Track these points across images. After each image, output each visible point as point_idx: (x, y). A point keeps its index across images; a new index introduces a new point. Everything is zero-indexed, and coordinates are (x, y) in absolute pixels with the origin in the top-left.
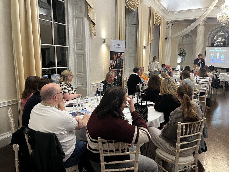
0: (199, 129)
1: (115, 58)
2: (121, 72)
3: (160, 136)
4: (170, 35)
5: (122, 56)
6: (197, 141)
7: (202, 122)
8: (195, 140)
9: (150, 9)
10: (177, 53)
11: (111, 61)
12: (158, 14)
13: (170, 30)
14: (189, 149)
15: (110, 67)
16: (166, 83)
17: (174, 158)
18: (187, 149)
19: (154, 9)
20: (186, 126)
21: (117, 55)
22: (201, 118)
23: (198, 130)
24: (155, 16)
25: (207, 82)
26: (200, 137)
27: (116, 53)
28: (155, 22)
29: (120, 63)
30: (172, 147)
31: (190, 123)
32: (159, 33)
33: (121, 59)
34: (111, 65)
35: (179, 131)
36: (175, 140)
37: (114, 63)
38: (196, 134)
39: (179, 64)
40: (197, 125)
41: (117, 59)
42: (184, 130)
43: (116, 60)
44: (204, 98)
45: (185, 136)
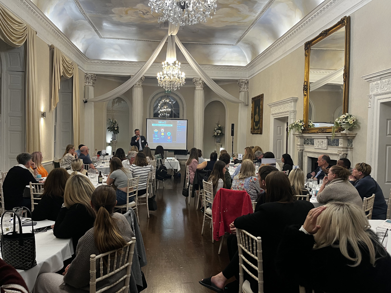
0: (126, 257)
3: (62, 287)
4: (91, 95)
6: (125, 279)
7: (131, 244)
8: (122, 279)
9: (52, 49)
10: (105, 125)
12: (67, 59)
13: (91, 89)
16: (74, 185)
19: (60, 49)
20: (105, 258)
22: (129, 239)
23: (126, 260)
24: (61, 62)
25: (147, 174)
26: (130, 270)
28: (63, 72)
31: (112, 252)
32: (70, 91)
35: (93, 272)
38: (121, 268)
39: (109, 144)
40: (123, 252)
42: (102, 267)
44: (145, 198)
45: (104, 277)
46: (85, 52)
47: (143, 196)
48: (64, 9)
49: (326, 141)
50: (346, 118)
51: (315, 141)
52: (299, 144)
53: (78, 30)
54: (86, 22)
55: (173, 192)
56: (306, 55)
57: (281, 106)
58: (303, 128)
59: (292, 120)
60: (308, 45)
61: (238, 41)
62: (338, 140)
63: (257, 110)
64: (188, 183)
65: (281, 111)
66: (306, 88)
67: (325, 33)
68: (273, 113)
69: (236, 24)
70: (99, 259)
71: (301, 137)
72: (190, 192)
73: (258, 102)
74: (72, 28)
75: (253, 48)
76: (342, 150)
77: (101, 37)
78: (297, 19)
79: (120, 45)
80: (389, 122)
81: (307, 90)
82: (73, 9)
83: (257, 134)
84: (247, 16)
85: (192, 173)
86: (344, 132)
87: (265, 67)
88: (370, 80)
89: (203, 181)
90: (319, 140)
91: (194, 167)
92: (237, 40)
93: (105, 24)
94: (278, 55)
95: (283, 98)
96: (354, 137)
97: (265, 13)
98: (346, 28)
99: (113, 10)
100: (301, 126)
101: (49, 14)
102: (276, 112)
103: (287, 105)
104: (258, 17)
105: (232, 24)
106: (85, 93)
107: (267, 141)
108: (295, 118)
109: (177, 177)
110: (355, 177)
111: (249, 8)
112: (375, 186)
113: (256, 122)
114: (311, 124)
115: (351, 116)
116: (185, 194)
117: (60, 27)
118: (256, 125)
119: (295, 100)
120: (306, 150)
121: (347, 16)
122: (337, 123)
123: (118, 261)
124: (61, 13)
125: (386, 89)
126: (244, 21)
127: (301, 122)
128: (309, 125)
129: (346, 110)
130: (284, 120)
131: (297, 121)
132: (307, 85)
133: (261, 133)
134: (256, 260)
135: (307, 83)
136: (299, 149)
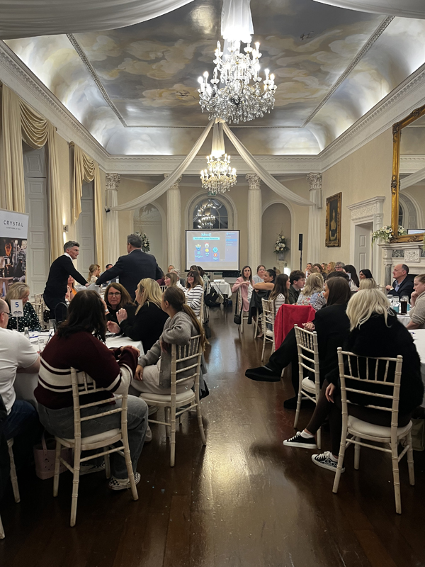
1: (8, 251)
4: (114, 203)
5: (22, 247)
6: (196, 367)
9: (72, 146)
12: (88, 158)
13: (115, 193)
14: (188, 380)
17: (169, 398)
19: (81, 146)
21: (12, 245)
24: (82, 163)
26: (200, 360)
27: (10, 241)
28: (84, 175)
29: (20, 264)
32: (91, 198)
33: (20, 254)
37: (6, 263)
38: (194, 356)
41: (12, 254)
42: (180, 351)
43: (9, 257)
45: (182, 360)
46: (106, 145)
48: (83, 95)
49: (418, 252)
51: (406, 253)
52: (386, 257)
53: (99, 119)
54: (110, 108)
56: (394, 141)
57: (364, 208)
58: (390, 236)
59: (378, 226)
60: (397, 128)
61: (307, 122)
63: (334, 214)
65: (364, 215)
66: (395, 185)
67: (417, 113)
68: (354, 218)
71: (389, 248)
73: (334, 204)
74: (92, 116)
75: (327, 130)
77: (125, 126)
78: (383, 92)
79: (149, 135)
81: (395, 187)
82: (94, 94)
83: (334, 246)
84: (317, 91)
90: (411, 251)
92: (305, 120)
93: (131, 109)
94: (359, 141)
97: (341, 85)
99: (143, 93)
100: (388, 234)
102: (359, 216)
103: (371, 206)
104: (331, 91)
105: (298, 101)
106: (107, 200)
107: (347, 254)
108: (381, 224)
111: (319, 81)
113: (332, 231)
114: (401, 231)
117: (79, 117)
118: (333, 235)
119: (382, 200)
124: (80, 99)
126: (313, 96)
127: (388, 229)
128: (399, 233)
130: (368, 226)
131: (383, 228)
132: (396, 181)
133: (339, 246)
134: (313, 354)
135: (396, 176)
136: (386, 263)
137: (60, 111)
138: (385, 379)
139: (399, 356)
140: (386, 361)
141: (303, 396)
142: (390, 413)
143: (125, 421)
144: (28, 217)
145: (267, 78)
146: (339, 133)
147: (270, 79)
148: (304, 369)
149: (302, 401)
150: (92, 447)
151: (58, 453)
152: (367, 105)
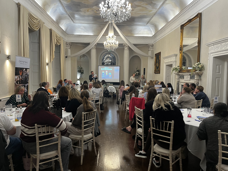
1: (21, 73)
2: (27, 87)
3: (71, 126)
4: (69, 54)
5: (27, 72)
6: (93, 124)
7: (95, 111)
9: (51, 31)
10: (76, 70)
11: (17, 77)
12: (58, 35)
13: (69, 50)
14: (89, 129)
15: (15, 82)
16: (73, 91)
17: (81, 136)
18: (88, 129)
19: (55, 30)
20: (87, 114)
21: (23, 71)
22: (94, 109)
23: (93, 116)
24: (55, 37)
25: (99, 92)
26: (95, 121)
27: (22, 69)
28: (56, 42)
29: (26, 79)
30: (79, 130)
32: (59, 52)
33: (26, 75)
34: (17, 80)
35: (83, 118)
36: (81, 125)
37: (20, 78)
39: (79, 80)
40: (93, 113)
41: (22, 74)
42: (86, 117)
43: (21, 76)
44: (98, 104)
45: (86, 121)
46: (66, 31)
47: (98, 103)
48: (56, 10)
49: (189, 76)
50: (198, 65)
51: (185, 77)
52: (177, 78)
53: (63, 20)
54: (67, 16)
55: (112, 103)
56: (181, 32)
57: (169, 58)
58: (179, 70)
59: (174, 65)
60: (182, 27)
62: (194, 76)
63: (158, 60)
64: (119, 98)
65: (169, 61)
66: (181, 49)
67: (190, 21)
68: (165, 62)
69: (146, 15)
70: (85, 114)
71: (178, 75)
72: (120, 102)
73: (158, 56)
74: (60, 19)
75: (155, 27)
76: (196, 81)
77: (74, 22)
78: (177, 12)
79: (84, 27)
80: (217, 66)
81: (181, 50)
82: (61, 10)
83: (157, 73)
84: (151, 11)
85: (122, 93)
86: (197, 72)
87: (162, 37)
88: (209, 45)
89: (126, 95)
90: (187, 76)
91: (122, 90)
92: (147, 23)
93: (76, 16)
94: (168, 31)
95: (170, 54)
96: (202, 74)
97: (161, 9)
98: (199, 19)
99: (81, 10)
100: (178, 69)
101: (49, 13)
102: (167, 62)
103: (172, 58)
104: (157, 11)
105: (144, 15)
106: (66, 52)
107: (162, 77)
108: (176, 65)
109: (115, 96)
110: (196, 93)
111: (152, 7)
112: (204, 96)
113: (157, 67)
114: (183, 68)
115: (200, 64)
116: (118, 103)
117: (54, 19)
118: (157, 69)
119: (176, 55)
120: (181, 81)
121: (200, 13)
122: (193, 67)
123: (91, 117)
124: (55, 11)
125: (216, 50)
126: (149, 13)
127: (178, 67)
128: (182, 69)
129: (199, 60)
130: (171, 66)
131: (176, 67)
132: (181, 48)
133: (159, 73)
134: (141, 119)
135: (182, 46)
136: (177, 81)
137: (46, 16)
138: (167, 130)
139: (172, 121)
140: (168, 123)
141: (138, 136)
142: (169, 144)
143: (59, 147)
144: (30, 59)
145: (128, 5)
146: (160, 28)
147: (128, 6)
148: (138, 125)
149: (137, 138)
150: (44, 158)
151: (31, 160)
152: (171, 17)
